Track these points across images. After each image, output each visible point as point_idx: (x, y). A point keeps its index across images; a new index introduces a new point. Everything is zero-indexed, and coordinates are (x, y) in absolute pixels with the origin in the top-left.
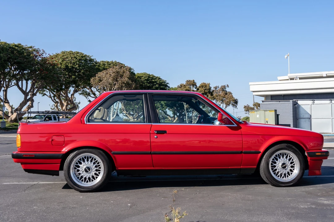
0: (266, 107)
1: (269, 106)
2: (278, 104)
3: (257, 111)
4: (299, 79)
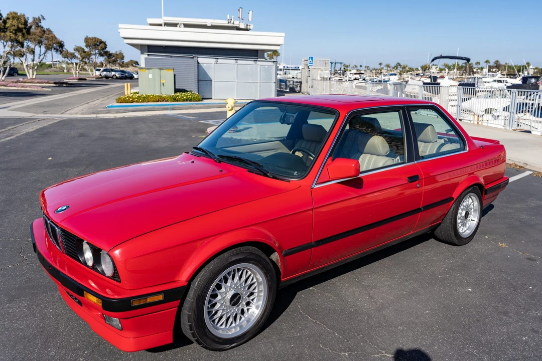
1: (158, 63)
2: (170, 60)
3: (149, 69)
4: (184, 27)
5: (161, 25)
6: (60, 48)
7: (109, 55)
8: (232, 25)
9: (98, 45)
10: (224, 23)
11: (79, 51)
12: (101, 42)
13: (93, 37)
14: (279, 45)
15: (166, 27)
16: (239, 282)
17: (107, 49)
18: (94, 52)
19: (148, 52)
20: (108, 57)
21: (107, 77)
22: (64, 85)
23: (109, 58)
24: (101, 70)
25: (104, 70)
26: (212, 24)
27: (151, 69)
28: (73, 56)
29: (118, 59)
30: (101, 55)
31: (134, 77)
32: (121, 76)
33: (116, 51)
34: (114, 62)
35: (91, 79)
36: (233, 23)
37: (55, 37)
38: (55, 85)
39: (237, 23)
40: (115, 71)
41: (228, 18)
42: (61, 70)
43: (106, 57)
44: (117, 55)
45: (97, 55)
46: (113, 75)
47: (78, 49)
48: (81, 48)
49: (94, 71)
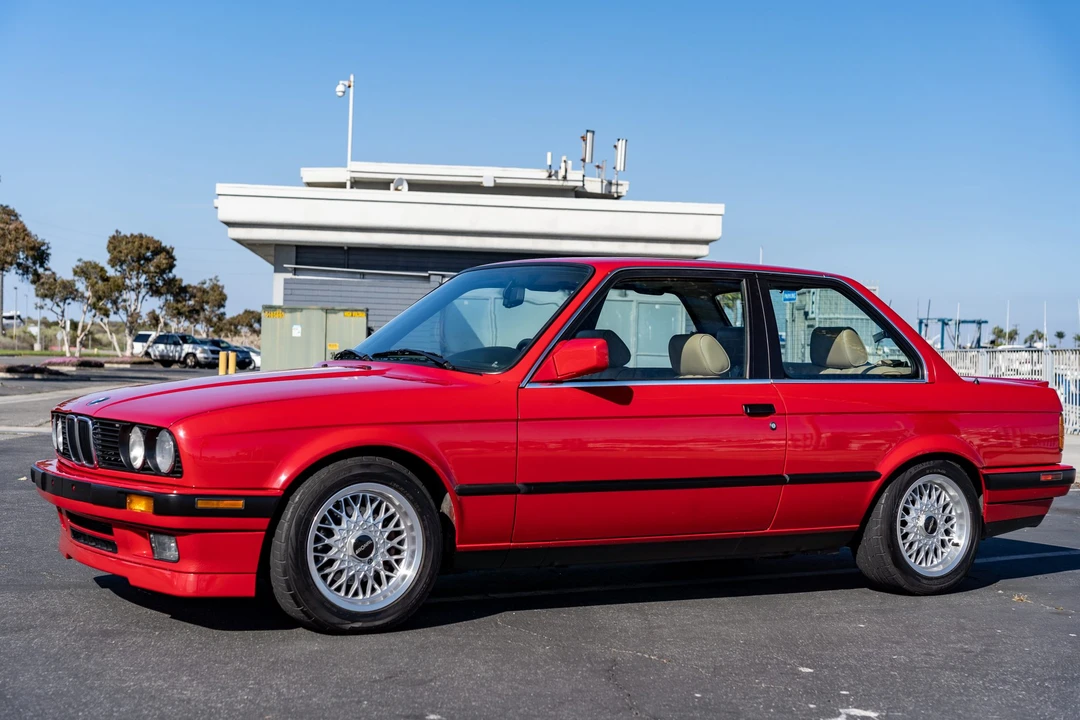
0: (311, 293)
1: (320, 293)
2: (358, 285)
3: (293, 310)
4: (409, 190)
5: (342, 185)
6: (34, 263)
7: (179, 291)
8: (561, 183)
9: (148, 260)
10: (536, 176)
11: (88, 278)
12: (160, 249)
13: (136, 233)
14: (706, 242)
15: (355, 190)
16: (371, 519)
17: (176, 272)
18: (135, 281)
19: (297, 264)
20: (175, 296)
21: (166, 361)
22: (37, 376)
23: (178, 301)
24: (151, 339)
25: (159, 340)
26: (498, 181)
27: (301, 310)
28: (69, 292)
29: (206, 307)
30: (155, 291)
31: (251, 361)
32: (211, 356)
33: (201, 280)
34: (193, 314)
35: (116, 366)
36: (565, 178)
37: (25, 230)
38: (8, 375)
39: (575, 178)
40: (194, 342)
41: (549, 163)
42: (25, 345)
43: (170, 298)
44: (204, 291)
45: (143, 291)
46: (188, 354)
47: (85, 271)
48: (96, 266)
49: (129, 340)
